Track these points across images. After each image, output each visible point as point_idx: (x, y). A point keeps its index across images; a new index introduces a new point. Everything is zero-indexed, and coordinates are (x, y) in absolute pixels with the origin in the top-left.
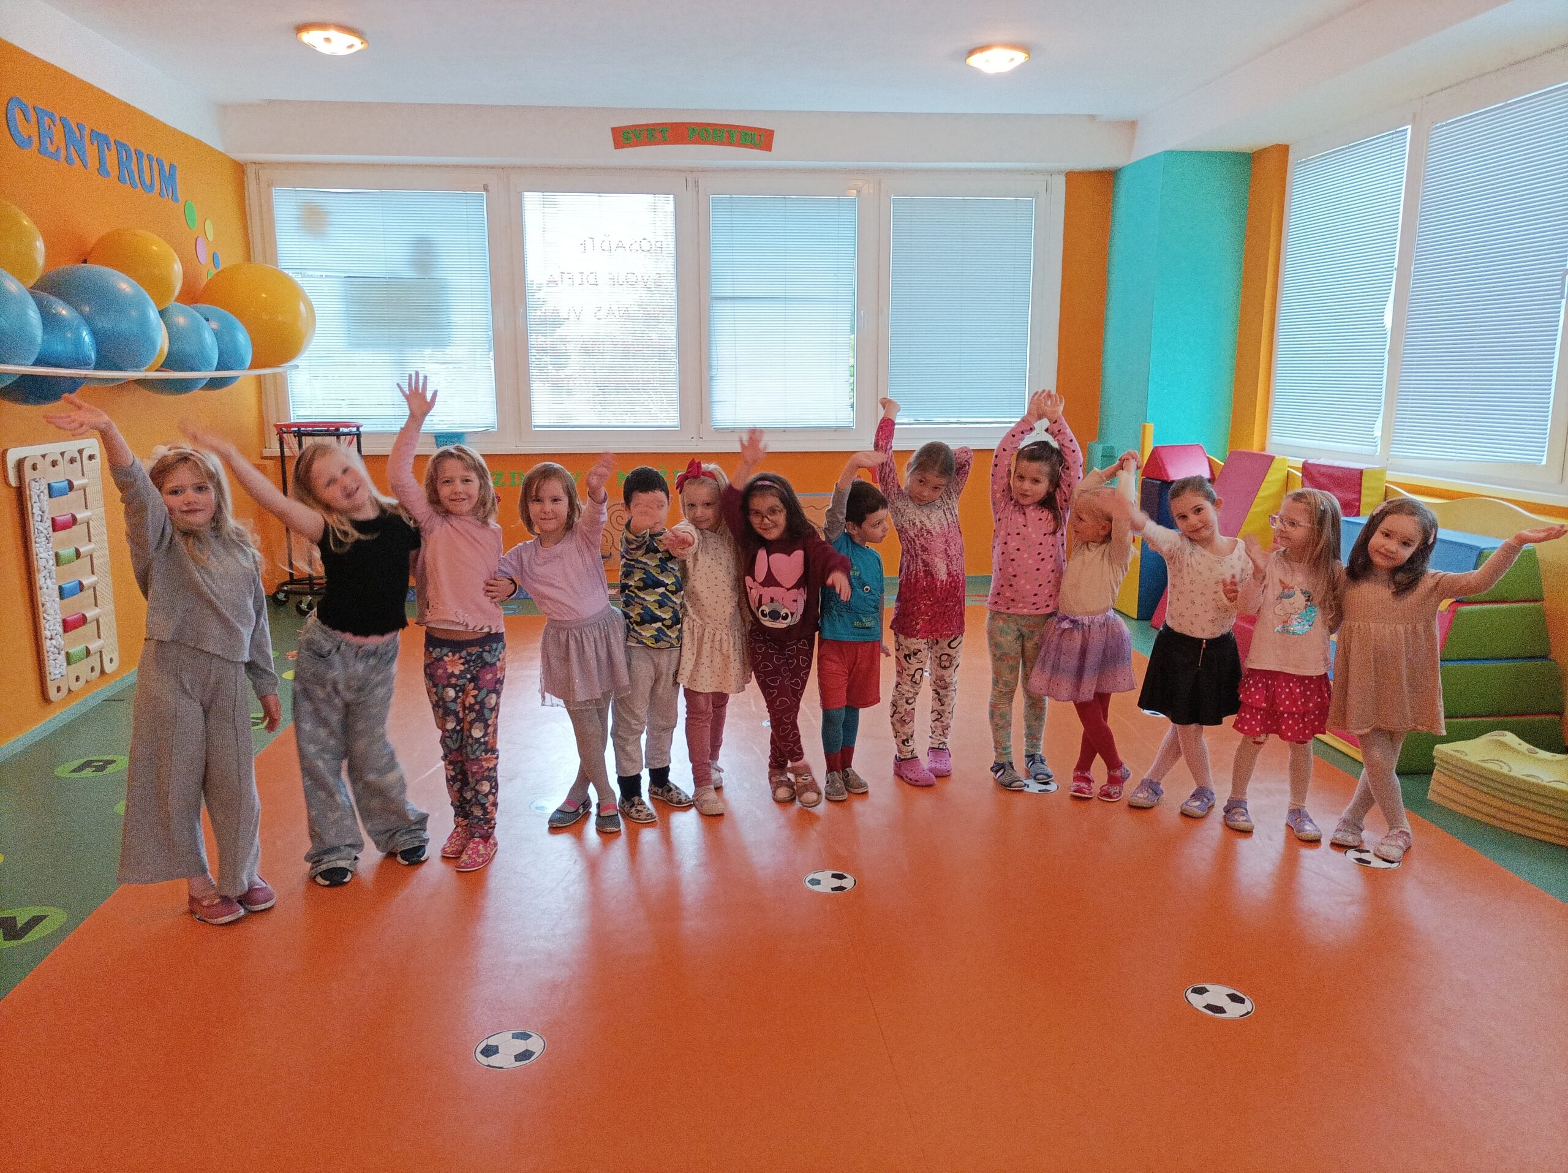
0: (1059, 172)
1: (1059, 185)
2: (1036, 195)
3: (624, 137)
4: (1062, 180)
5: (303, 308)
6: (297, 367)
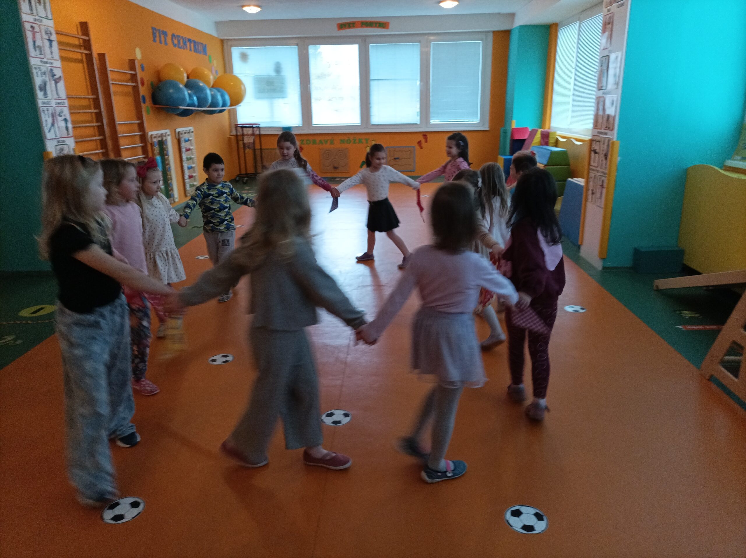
0: (490, 32)
1: (490, 37)
2: (482, 40)
4: (492, 34)
5: (243, 87)
6: (240, 106)
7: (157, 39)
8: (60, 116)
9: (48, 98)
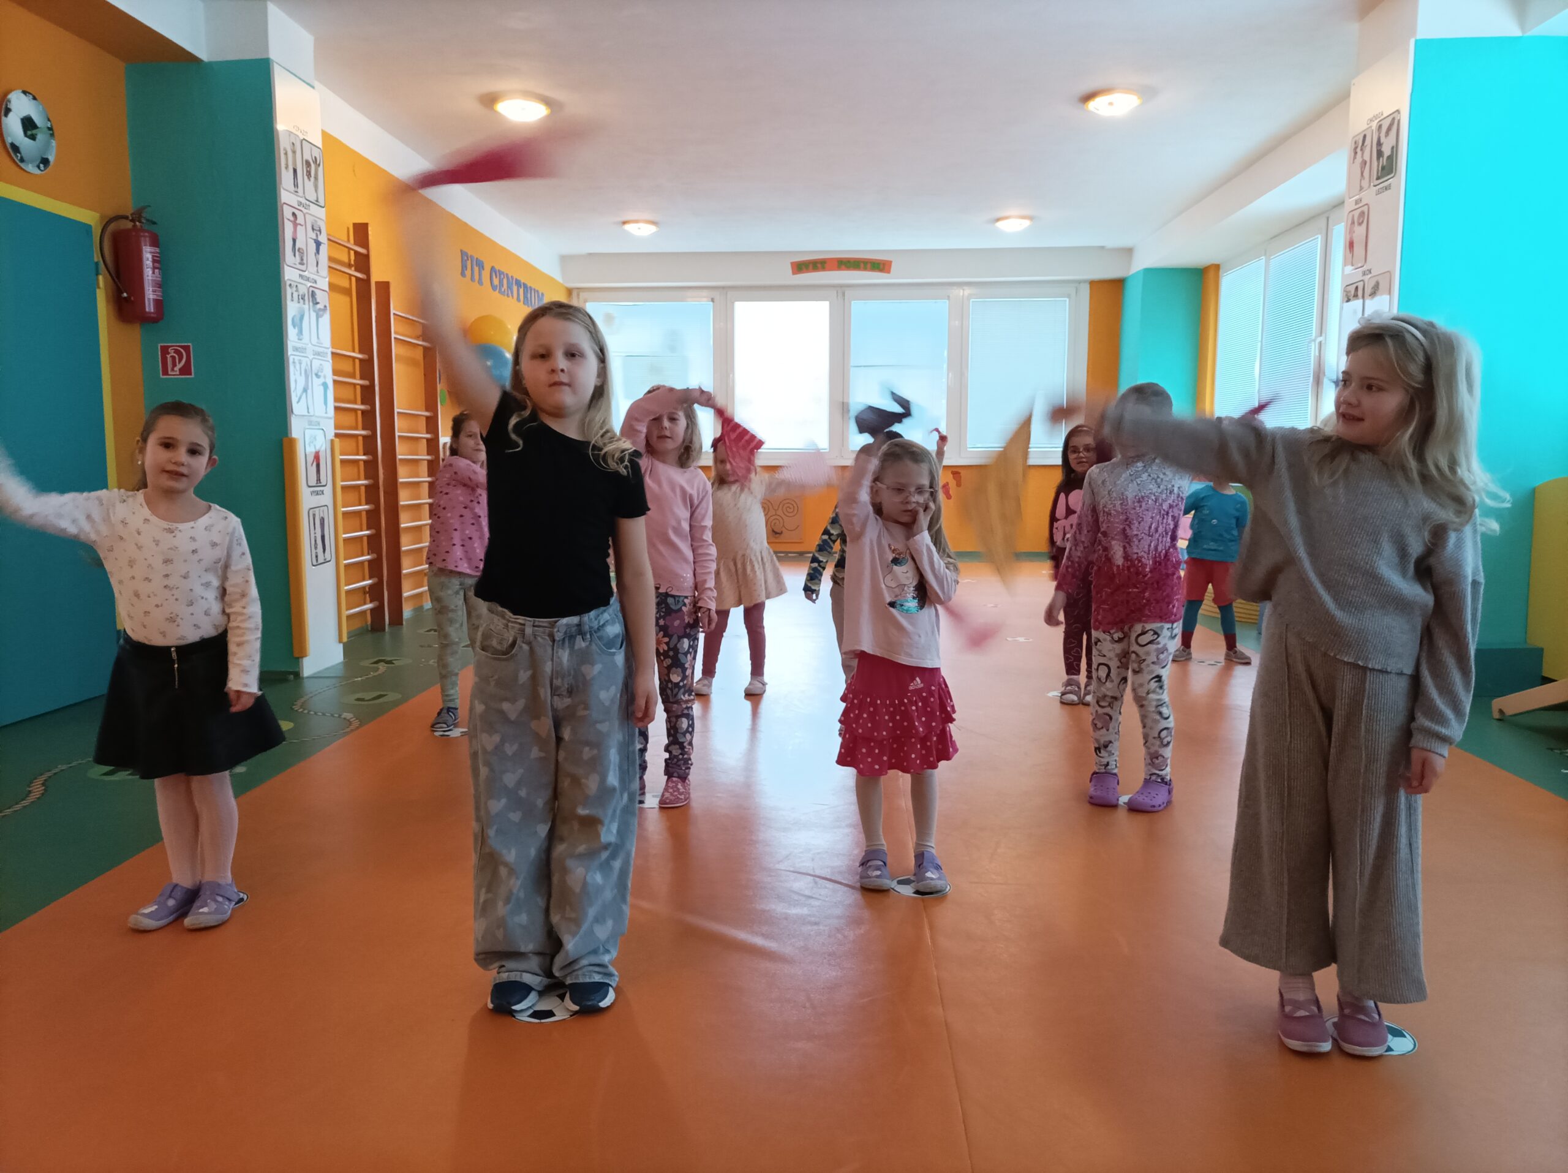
0: (1085, 281)
1: (1085, 291)
2: (1069, 296)
3: (800, 267)
4: (1087, 286)
7: (468, 273)
8: (317, 376)
9: (303, 341)
